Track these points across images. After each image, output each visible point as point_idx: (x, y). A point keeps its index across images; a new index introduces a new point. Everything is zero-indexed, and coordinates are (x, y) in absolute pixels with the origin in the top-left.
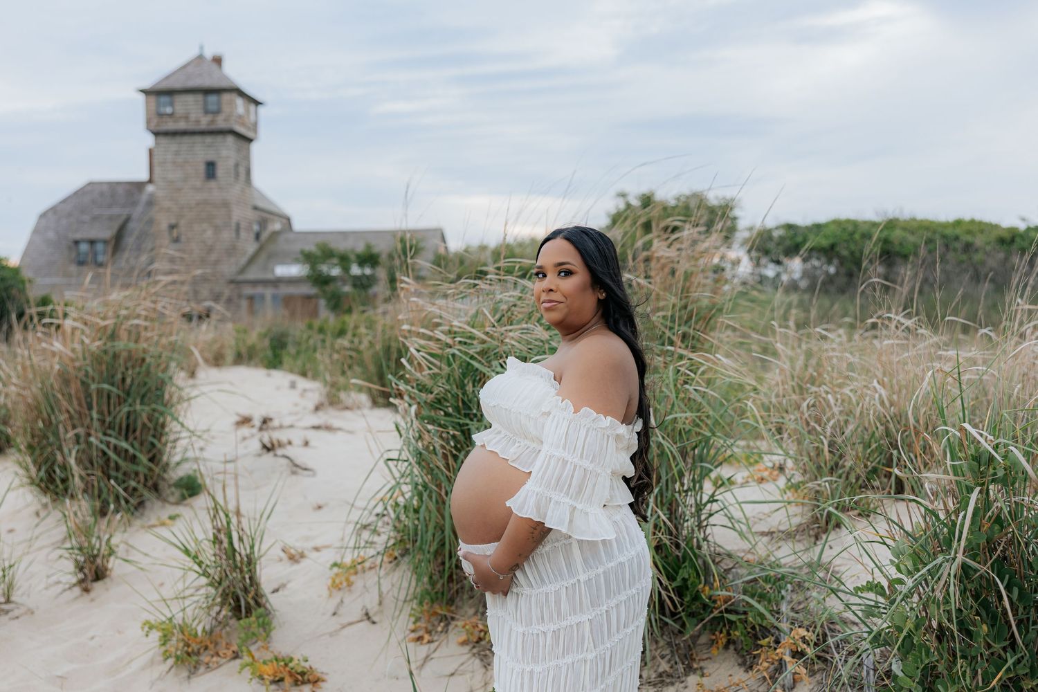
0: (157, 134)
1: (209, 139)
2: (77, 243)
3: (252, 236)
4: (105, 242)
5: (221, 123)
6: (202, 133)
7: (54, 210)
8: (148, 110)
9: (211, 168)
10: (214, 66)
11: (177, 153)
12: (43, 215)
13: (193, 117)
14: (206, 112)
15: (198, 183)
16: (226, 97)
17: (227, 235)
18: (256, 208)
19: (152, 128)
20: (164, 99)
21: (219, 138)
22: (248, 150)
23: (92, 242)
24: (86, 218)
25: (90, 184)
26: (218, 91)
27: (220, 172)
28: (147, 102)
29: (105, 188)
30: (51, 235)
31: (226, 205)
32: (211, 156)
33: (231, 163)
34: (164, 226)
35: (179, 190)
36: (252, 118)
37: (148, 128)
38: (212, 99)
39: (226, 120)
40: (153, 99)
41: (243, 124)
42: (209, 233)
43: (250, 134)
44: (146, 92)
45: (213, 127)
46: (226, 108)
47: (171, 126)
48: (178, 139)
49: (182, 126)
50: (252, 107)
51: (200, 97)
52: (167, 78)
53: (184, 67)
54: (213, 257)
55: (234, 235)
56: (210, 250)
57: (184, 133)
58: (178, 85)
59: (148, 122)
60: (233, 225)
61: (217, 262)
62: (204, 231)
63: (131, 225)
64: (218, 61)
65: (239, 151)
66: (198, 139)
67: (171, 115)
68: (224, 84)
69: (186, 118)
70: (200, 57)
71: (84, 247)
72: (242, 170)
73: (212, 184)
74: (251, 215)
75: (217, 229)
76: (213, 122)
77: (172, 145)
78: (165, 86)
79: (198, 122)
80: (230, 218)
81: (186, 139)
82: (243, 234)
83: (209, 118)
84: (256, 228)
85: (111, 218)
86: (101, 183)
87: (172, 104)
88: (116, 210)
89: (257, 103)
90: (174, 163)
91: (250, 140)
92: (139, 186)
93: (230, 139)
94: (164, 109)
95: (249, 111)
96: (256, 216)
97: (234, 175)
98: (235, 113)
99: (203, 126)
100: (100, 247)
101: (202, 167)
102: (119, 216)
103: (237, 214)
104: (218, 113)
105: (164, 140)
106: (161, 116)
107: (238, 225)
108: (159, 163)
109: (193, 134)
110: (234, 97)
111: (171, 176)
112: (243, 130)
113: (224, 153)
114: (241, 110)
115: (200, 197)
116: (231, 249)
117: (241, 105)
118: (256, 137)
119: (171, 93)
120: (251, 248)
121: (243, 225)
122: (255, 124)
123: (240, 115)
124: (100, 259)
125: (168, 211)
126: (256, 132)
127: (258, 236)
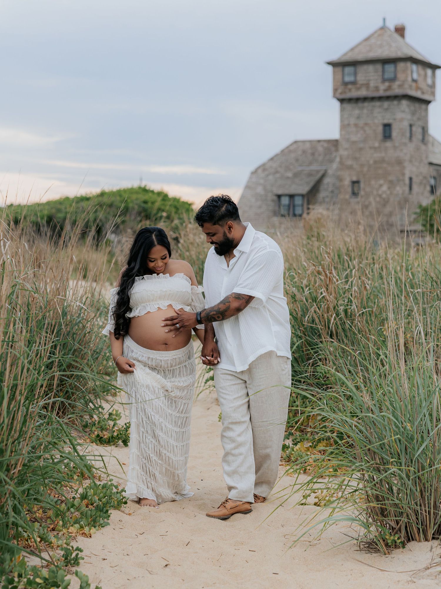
0: (342, 101)
1: (386, 104)
2: (279, 197)
3: (428, 188)
4: (303, 196)
5: (397, 90)
6: (380, 98)
7: (263, 167)
8: (335, 80)
9: (387, 127)
10: (397, 36)
11: (358, 118)
12: (254, 173)
13: (372, 84)
14: (384, 80)
15: (377, 145)
16: (401, 65)
17: (400, 190)
18: (431, 164)
19: (338, 96)
20: (348, 70)
21: (395, 103)
22: (426, 110)
23: (292, 197)
24: (290, 174)
25: (296, 142)
26: (394, 61)
27: (395, 133)
28: (334, 73)
29: (308, 145)
30: (260, 190)
31: (399, 162)
32: (387, 120)
33: (406, 124)
34: (347, 182)
35: (361, 149)
36: (429, 81)
37: (334, 96)
38: (390, 68)
39: (400, 86)
40: (339, 69)
42: (385, 188)
43: (426, 97)
44: (333, 64)
45: (388, 93)
46: (400, 76)
47: (354, 93)
48: (360, 104)
49: (363, 93)
50: (429, 72)
51: (379, 67)
52: (352, 49)
53: (367, 39)
54: (388, 209)
55: (407, 189)
56: (385, 202)
57: (365, 99)
58: (359, 56)
59: (335, 90)
60: (407, 181)
61: (390, 214)
62: (381, 186)
63: (326, 180)
64: (400, 31)
65: (413, 113)
66: (377, 104)
67: (354, 83)
68: (400, 54)
69: (367, 86)
70: (383, 28)
71: (285, 201)
73: (388, 144)
74: (425, 170)
75: (392, 184)
76: (389, 88)
77: (355, 110)
78: (348, 58)
79: (377, 89)
80: (403, 174)
81: (367, 105)
82: (416, 187)
83: (386, 85)
84: (432, 182)
85: (310, 175)
86: (304, 142)
87: (355, 74)
88: (314, 167)
89: (434, 67)
90: (356, 125)
91: (428, 102)
92: (335, 143)
93: (405, 103)
94: (347, 79)
95: (426, 76)
96: (432, 171)
97: (408, 135)
98: (410, 79)
99: (381, 93)
100: (298, 201)
101: (380, 129)
102: (318, 171)
103: (409, 170)
104: (394, 79)
105: (348, 106)
106: (346, 84)
107: (411, 179)
108: (344, 127)
109: (373, 99)
110: (409, 64)
111: (354, 138)
112: (418, 94)
113: (399, 115)
114: (415, 76)
115: (377, 155)
116: (404, 202)
117: (415, 71)
118: (434, 100)
119: (354, 64)
120: (426, 200)
121: (415, 180)
122: (433, 86)
123: (414, 81)
124: (298, 211)
125: (350, 168)
126: (433, 94)
127: (434, 190)
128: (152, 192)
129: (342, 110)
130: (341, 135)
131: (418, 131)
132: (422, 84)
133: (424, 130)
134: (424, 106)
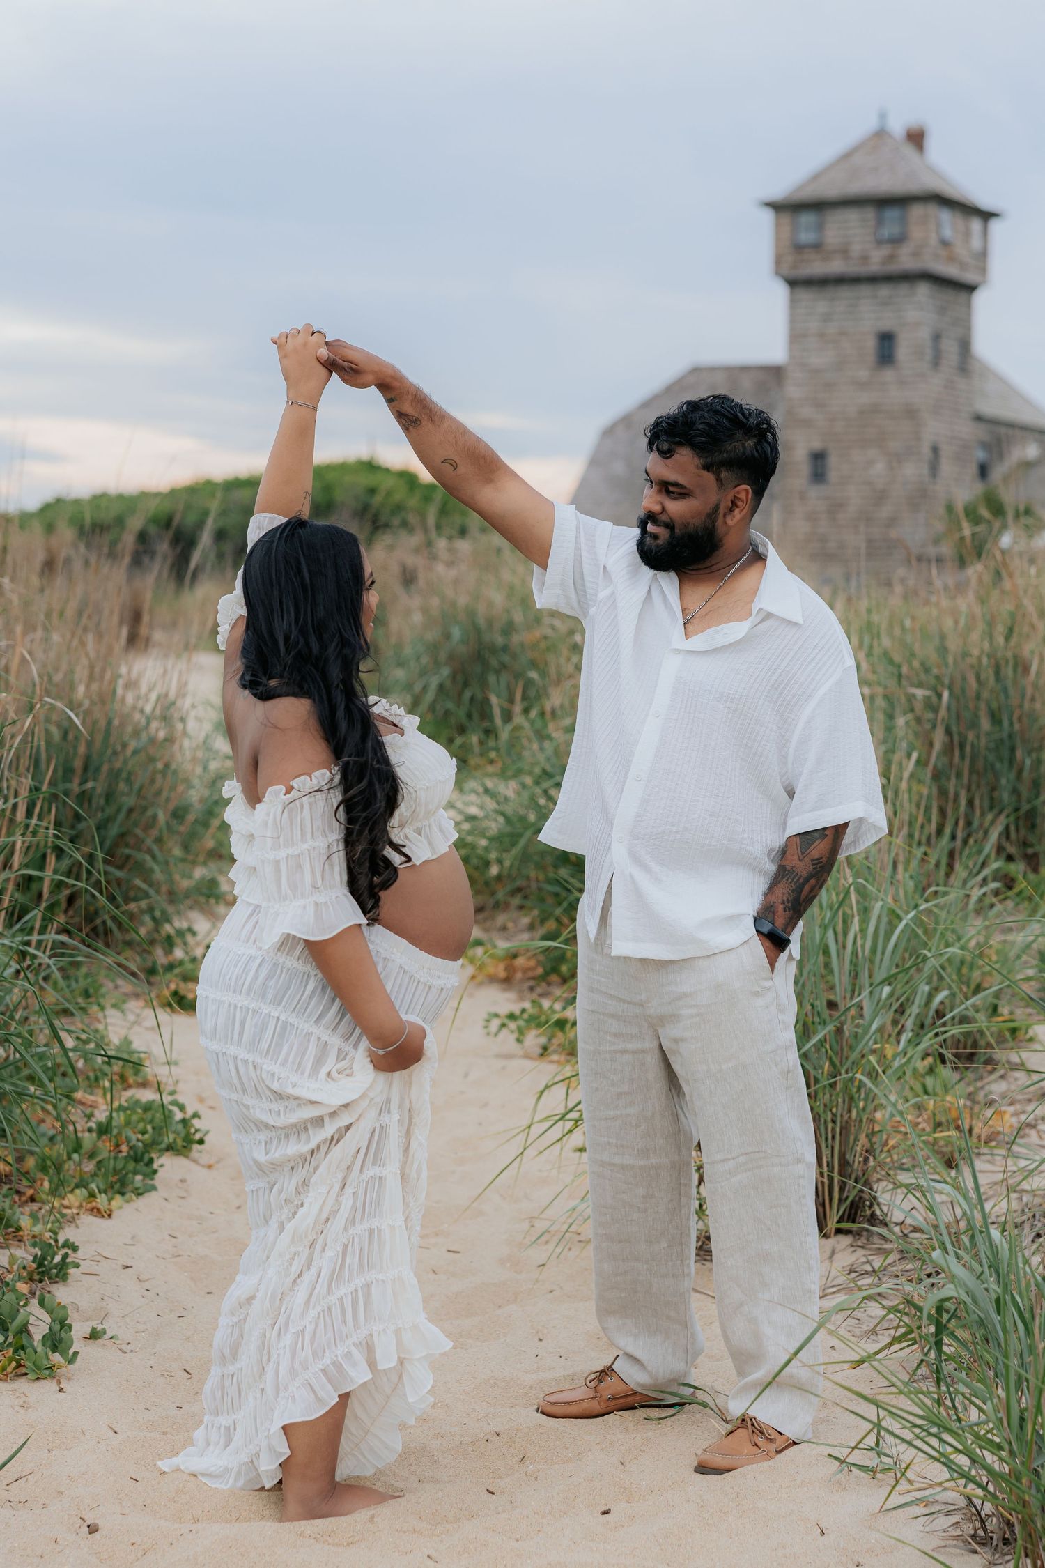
0: (793, 283)
1: (884, 291)
3: (973, 469)
5: (906, 262)
6: (873, 280)
7: (626, 421)
8: (778, 239)
9: (886, 341)
10: (909, 151)
11: (826, 319)
12: (609, 432)
13: (856, 249)
14: (879, 242)
15: (863, 374)
16: (916, 211)
17: (913, 471)
18: (979, 418)
19: (786, 272)
20: (807, 219)
21: (903, 289)
22: (969, 306)
25: (696, 370)
26: (902, 201)
27: (903, 351)
28: (778, 225)
29: (721, 376)
31: (911, 413)
32: (887, 324)
33: (925, 334)
34: (801, 454)
35: (830, 386)
36: (976, 243)
37: (778, 273)
38: (892, 214)
39: (916, 254)
40: (786, 218)
41: (952, 259)
42: (880, 467)
43: (969, 277)
44: (778, 207)
45: (893, 268)
46: (916, 233)
47: (818, 268)
48: (830, 292)
49: (836, 267)
50: (976, 225)
51: (870, 213)
52: (816, 177)
53: (847, 156)
54: (885, 512)
55: (925, 471)
57: (841, 281)
58: (831, 190)
59: (778, 261)
60: (926, 451)
61: (892, 522)
62: (871, 463)
64: (916, 138)
65: (942, 311)
66: (865, 290)
67: (817, 247)
68: (912, 187)
69: (844, 252)
70: (881, 134)
72: (950, 348)
73: (888, 375)
74: (968, 430)
75: (894, 459)
76: (891, 258)
77: (818, 303)
78: (808, 194)
79: (865, 259)
80: (919, 439)
81: (845, 292)
82: (947, 467)
83: (885, 251)
84: (980, 455)
86: (712, 369)
87: (820, 227)
89: (987, 216)
90: (821, 335)
91: (970, 288)
92: (777, 373)
93: (923, 291)
94: (806, 237)
95: (967, 234)
96: (981, 432)
97: (930, 356)
98: (933, 240)
99: (874, 267)
101: (871, 344)
103: (934, 429)
104: (898, 240)
105: (805, 295)
106: (799, 248)
107: (935, 450)
108: (796, 337)
109: (857, 280)
110: (932, 210)
111: (816, 360)
112: (951, 271)
113: (912, 315)
114: (948, 233)
115: (865, 398)
116: (919, 497)
117: (947, 221)
118: (984, 282)
119: (819, 206)
120: (966, 494)
121: (946, 451)
122: (983, 255)
123: (945, 243)
125: (807, 423)
126: (983, 270)
127: (983, 471)
128: (387, 470)
129: (793, 303)
130: (792, 357)
132: (960, 250)
133: (965, 346)
134: (963, 296)
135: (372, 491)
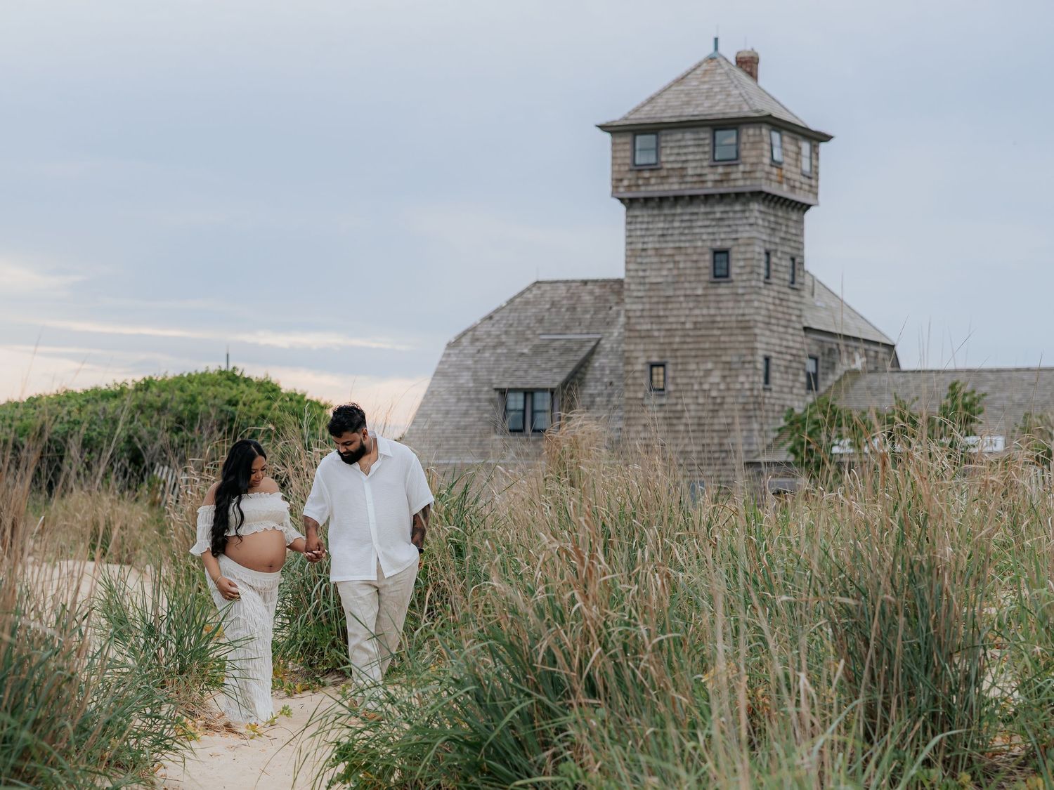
0: (630, 203)
1: (719, 210)
2: (503, 392)
3: (802, 379)
4: (551, 392)
5: (740, 183)
6: (707, 198)
7: (472, 334)
9: (721, 254)
10: (740, 74)
11: (664, 233)
12: (454, 344)
13: (691, 170)
14: (715, 163)
16: (749, 133)
17: (748, 381)
18: (809, 329)
19: (622, 192)
20: (643, 141)
21: (738, 208)
23: (529, 393)
24: (525, 349)
26: (735, 124)
27: (737, 267)
28: (614, 148)
29: (562, 290)
30: (465, 379)
31: (745, 326)
32: (721, 241)
33: (759, 249)
34: (639, 365)
35: (669, 299)
36: (807, 164)
37: (616, 194)
38: (726, 137)
39: (747, 174)
40: (627, 139)
41: (782, 180)
42: (715, 378)
43: (800, 197)
44: (612, 129)
45: (725, 188)
46: (748, 155)
47: (656, 188)
48: (667, 210)
49: (673, 187)
50: (805, 147)
51: (705, 135)
52: (651, 101)
53: (681, 80)
54: (722, 420)
55: (760, 379)
56: (717, 406)
57: (677, 199)
58: (668, 116)
59: (617, 181)
60: (761, 365)
62: (708, 373)
63: (598, 362)
64: (748, 64)
65: (777, 225)
66: (700, 208)
67: (654, 168)
68: (746, 111)
69: (681, 172)
70: (714, 58)
71: (516, 402)
73: (723, 290)
74: (797, 342)
75: (729, 370)
76: (725, 178)
77: (657, 219)
78: (643, 117)
79: (700, 180)
80: (753, 350)
81: (681, 209)
83: (719, 171)
84: (809, 364)
85: (566, 350)
86: (554, 283)
87: (658, 150)
88: (575, 335)
89: (817, 138)
90: (659, 251)
91: (804, 207)
92: (616, 287)
93: (755, 206)
94: (642, 159)
95: (798, 153)
96: (810, 345)
97: (763, 271)
98: (767, 160)
99: (709, 188)
100: (542, 402)
101: (708, 260)
102: (582, 343)
103: (766, 342)
104: (735, 161)
105: (642, 213)
106: (638, 169)
107: (767, 359)
108: (633, 254)
109: (692, 199)
110: (764, 130)
112: (783, 191)
113: (745, 232)
114: (778, 154)
115: (701, 312)
116: (753, 406)
117: (778, 143)
118: (816, 202)
119: (655, 129)
120: (800, 402)
121: (775, 361)
122: (813, 175)
123: (775, 164)
124: (542, 421)
125: (647, 336)
126: (814, 191)
127: (812, 382)
129: (630, 220)
130: (627, 270)
131: (781, 264)
132: (791, 172)
133: (796, 263)
134: (794, 216)
135: (233, 403)
